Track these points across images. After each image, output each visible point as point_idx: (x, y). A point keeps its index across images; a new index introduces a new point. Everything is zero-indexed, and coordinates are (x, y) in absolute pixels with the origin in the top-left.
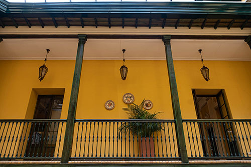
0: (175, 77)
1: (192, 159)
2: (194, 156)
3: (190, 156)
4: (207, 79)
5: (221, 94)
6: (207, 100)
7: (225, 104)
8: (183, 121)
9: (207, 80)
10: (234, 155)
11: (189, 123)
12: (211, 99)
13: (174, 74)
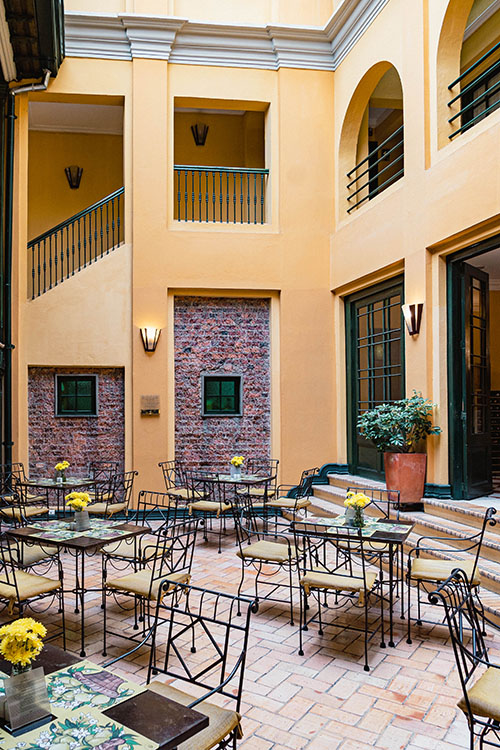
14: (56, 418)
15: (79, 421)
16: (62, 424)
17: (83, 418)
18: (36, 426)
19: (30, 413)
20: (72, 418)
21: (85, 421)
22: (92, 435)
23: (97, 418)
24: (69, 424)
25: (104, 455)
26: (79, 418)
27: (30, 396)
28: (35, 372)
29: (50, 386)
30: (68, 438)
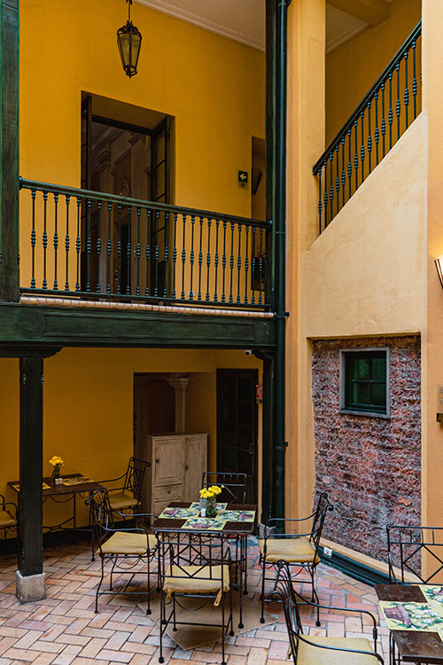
0: (17, 28)
1: (33, 291)
2: (39, 286)
3: (28, 286)
4: (130, 70)
5: (162, 128)
6: (132, 142)
7: (165, 161)
8: (23, 184)
9: (129, 74)
10: (152, 294)
11: (39, 194)
12: (144, 142)
13: (17, 15)
14: (342, 415)
15: (367, 422)
16: (348, 425)
17: (371, 418)
18: (321, 424)
19: (316, 405)
20: (358, 417)
21: (374, 423)
22: (383, 447)
23: (389, 421)
24: (357, 426)
25: (401, 484)
26: (367, 417)
27: (315, 380)
28: (320, 346)
29: (337, 365)
30: (354, 446)
